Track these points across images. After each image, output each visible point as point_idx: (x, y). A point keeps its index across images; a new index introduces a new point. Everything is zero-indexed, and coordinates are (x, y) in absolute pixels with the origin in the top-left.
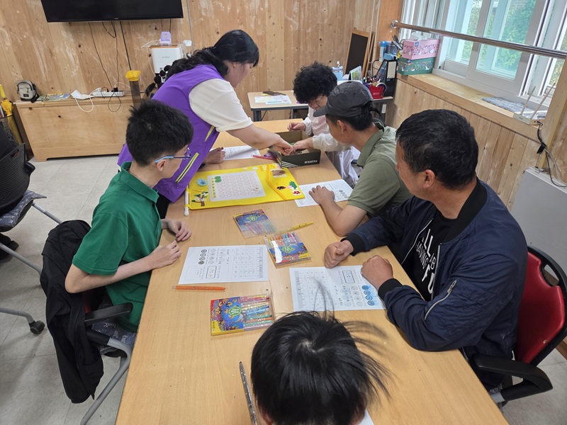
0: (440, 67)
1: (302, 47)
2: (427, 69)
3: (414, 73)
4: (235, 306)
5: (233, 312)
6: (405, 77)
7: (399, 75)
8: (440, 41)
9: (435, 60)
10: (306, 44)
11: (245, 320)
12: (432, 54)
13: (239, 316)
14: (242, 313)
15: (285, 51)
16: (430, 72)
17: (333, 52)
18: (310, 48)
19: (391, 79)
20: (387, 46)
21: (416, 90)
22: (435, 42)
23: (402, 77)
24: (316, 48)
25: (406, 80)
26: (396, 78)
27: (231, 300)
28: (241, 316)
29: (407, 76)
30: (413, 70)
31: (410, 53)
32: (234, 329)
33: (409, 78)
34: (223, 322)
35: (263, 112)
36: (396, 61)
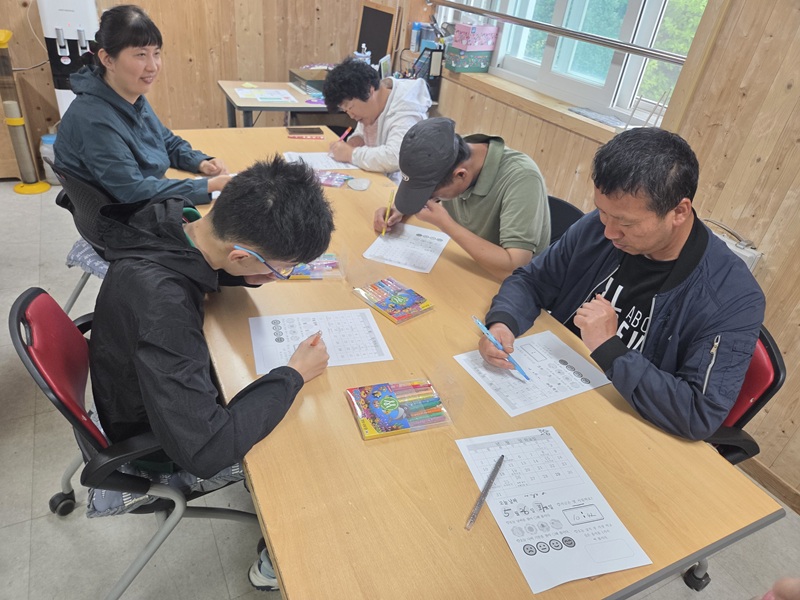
0: (498, 66)
1: (289, 17)
2: (483, 66)
3: (468, 70)
4: (387, 397)
5: (387, 405)
6: (455, 74)
7: (446, 72)
8: (499, 29)
9: (492, 54)
10: (296, 15)
11: (409, 417)
12: (488, 46)
13: (397, 410)
14: (401, 406)
15: (264, 20)
16: (486, 71)
17: (336, 32)
18: (302, 20)
19: (435, 77)
20: (421, 30)
21: (472, 93)
22: (492, 29)
23: (450, 75)
24: (312, 23)
25: (458, 79)
26: (440, 76)
27: (378, 387)
28: (401, 410)
29: (459, 73)
30: (467, 66)
31: (464, 42)
32: (397, 429)
33: (461, 77)
34: (377, 421)
35: (255, 114)
36: (443, 51)
